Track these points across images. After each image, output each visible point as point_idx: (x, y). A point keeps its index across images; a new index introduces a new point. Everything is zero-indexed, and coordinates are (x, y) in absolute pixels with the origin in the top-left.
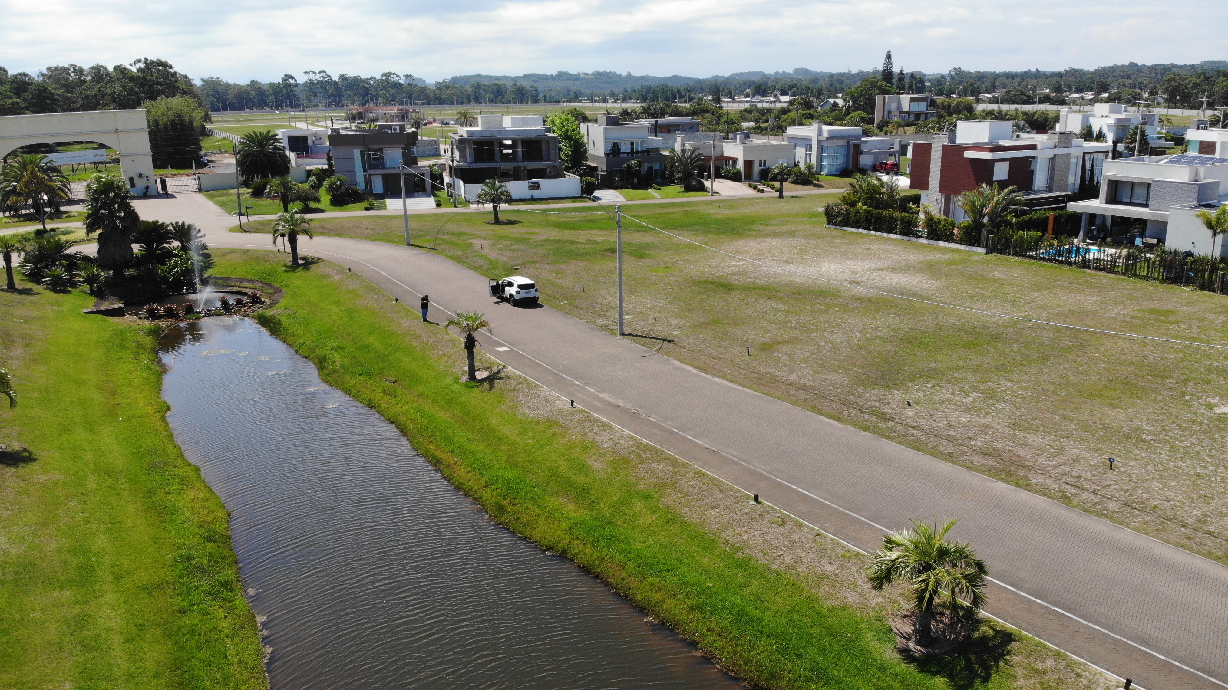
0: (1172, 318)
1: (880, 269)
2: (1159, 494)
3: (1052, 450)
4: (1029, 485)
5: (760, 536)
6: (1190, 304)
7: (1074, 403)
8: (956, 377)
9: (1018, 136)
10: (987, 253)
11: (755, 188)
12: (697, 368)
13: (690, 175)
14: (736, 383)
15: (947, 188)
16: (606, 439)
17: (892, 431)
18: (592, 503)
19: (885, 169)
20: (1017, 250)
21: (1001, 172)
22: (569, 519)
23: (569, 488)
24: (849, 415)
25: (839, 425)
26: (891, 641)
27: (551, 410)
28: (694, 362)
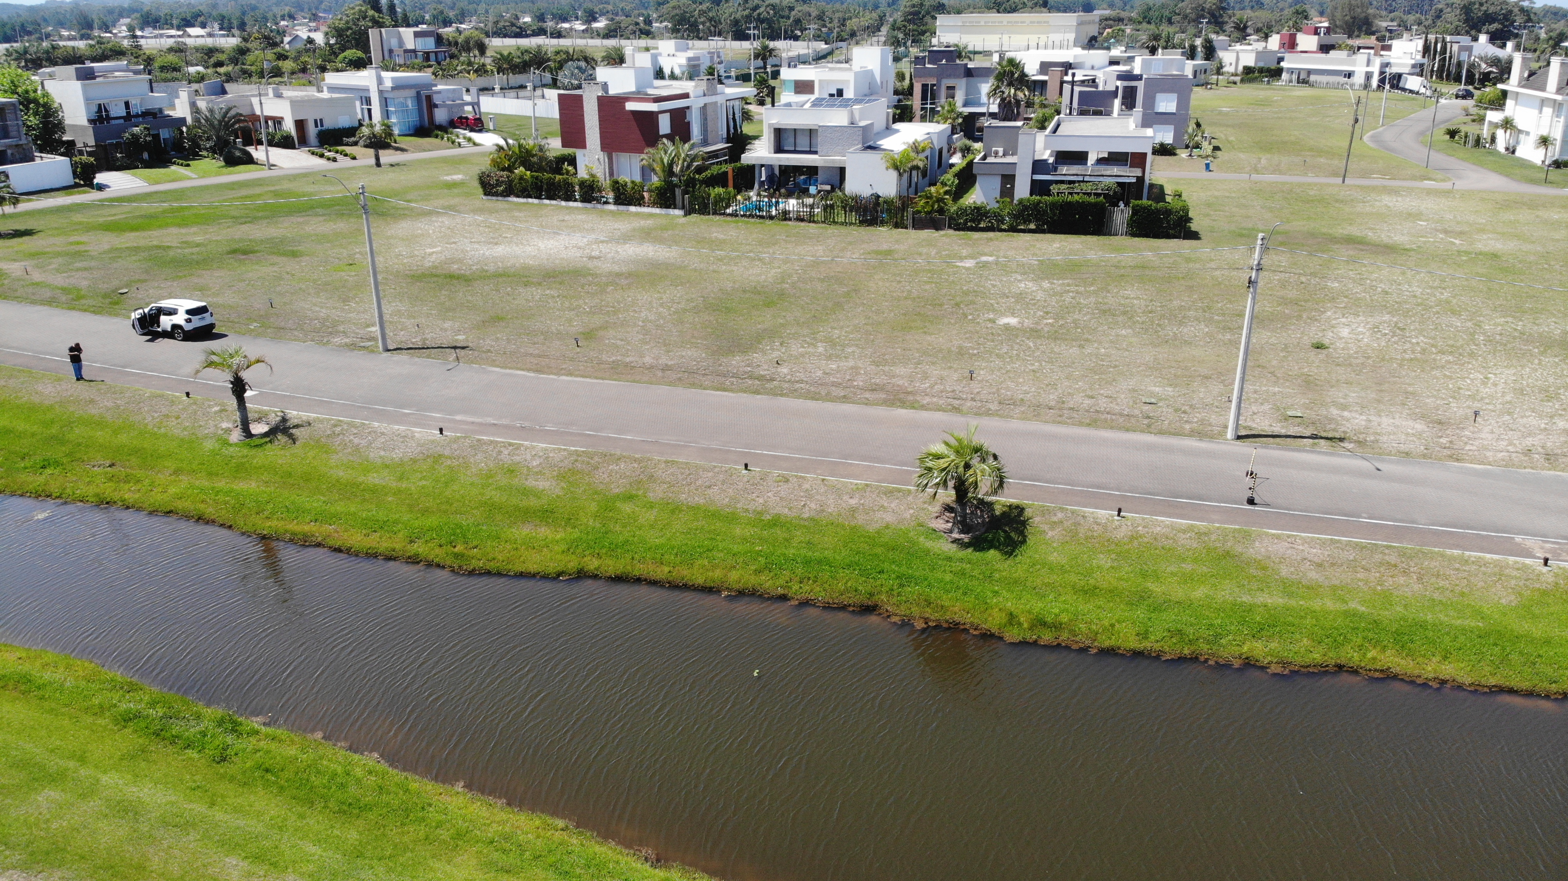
0: (897, 256)
2: (1018, 390)
3: (919, 376)
4: (923, 406)
5: (774, 496)
6: (898, 242)
7: (897, 336)
8: (792, 333)
10: (685, 215)
11: (322, 156)
12: (529, 370)
13: (227, 143)
14: (590, 377)
15: (609, 145)
16: (529, 457)
17: (782, 389)
18: (570, 521)
19: (467, 125)
20: (717, 208)
21: (665, 125)
22: (557, 542)
23: (526, 515)
24: (732, 384)
25: (731, 394)
26: (940, 537)
27: (419, 445)
28: (519, 366)
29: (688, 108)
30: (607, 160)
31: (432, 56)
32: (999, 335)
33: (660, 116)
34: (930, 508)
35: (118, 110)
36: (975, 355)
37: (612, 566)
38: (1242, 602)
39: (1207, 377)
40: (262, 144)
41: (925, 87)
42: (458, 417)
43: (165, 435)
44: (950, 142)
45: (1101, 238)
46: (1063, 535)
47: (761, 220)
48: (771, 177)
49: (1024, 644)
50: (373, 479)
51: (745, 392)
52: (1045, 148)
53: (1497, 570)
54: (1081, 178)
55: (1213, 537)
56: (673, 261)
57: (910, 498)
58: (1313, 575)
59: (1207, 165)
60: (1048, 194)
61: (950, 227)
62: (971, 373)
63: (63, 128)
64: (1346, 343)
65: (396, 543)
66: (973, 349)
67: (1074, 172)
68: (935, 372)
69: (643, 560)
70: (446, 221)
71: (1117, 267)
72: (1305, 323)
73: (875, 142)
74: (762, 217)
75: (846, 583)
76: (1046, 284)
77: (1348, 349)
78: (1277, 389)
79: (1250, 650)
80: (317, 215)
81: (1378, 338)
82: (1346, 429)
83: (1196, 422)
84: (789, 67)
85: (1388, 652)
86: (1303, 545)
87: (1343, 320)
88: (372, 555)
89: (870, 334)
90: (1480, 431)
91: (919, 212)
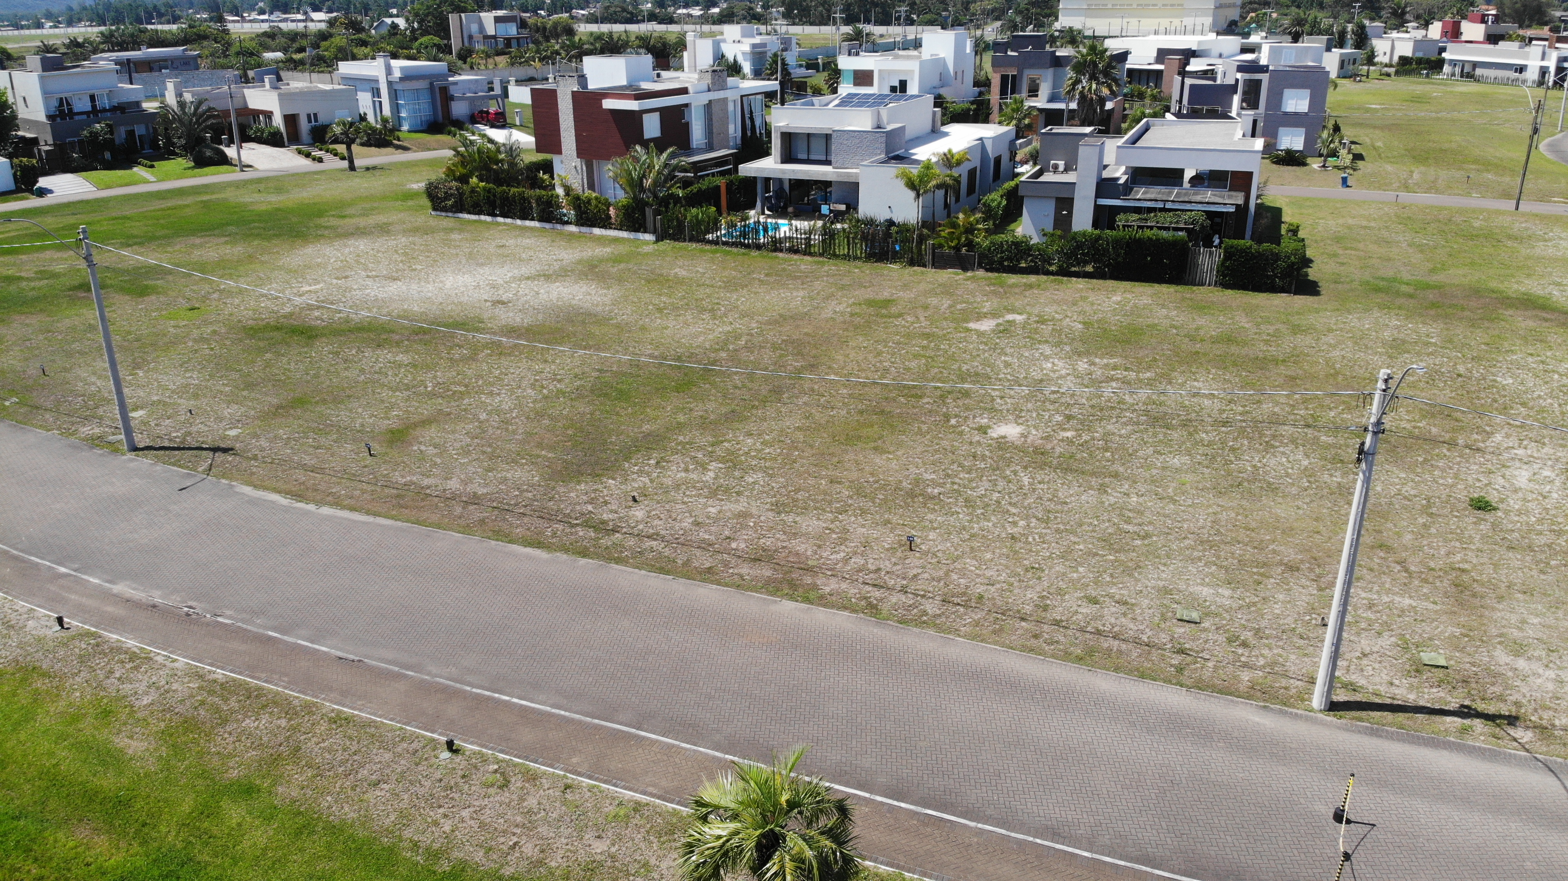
0: (894, 310)
1: (528, 278)
2: (978, 576)
3: (834, 536)
4: (822, 597)
5: (472, 818)
6: (905, 287)
7: (832, 455)
8: (681, 442)
9: (658, 75)
10: (658, 240)
11: (308, 155)
12: (286, 493)
13: (199, 141)
15: (586, 151)
17: (623, 548)
19: (487, 120)
20: (695, 234)
21: (652, 127)
24: (555, 535)
25: (546, 554)
27: (21, 645)
28: (278, 485)
29: (686, 105)
30: (584, 169)
31: (513, 43)
32: (984, 459)
33: (645, 117)
35: (82, 104)
36: (932, 498)
39: (1292, 568)
41: (1004, 79)
45: (1180, 288)
47: (745, 250)
51: (568, 550)
54: (1160, 205)
56: (599, 309)
59: (1344, 180)
60: (1114, 226)
61: (980, 266)
64: (1524, 500)
66: (935, 485)
67: (1152, 196)
68: (862, 530)
70: (363, 245)
71: (1192, 339)
72: (1461, 455)
73: (905, 151)
76: (1082, 365)
77: (1527, 513)
78: (1407, 600)
82: (1519, 697)
83: (1261, 668)
84: (849, 55)
87: (1520, 452)
89: (796, 448)
91: (941, 246)
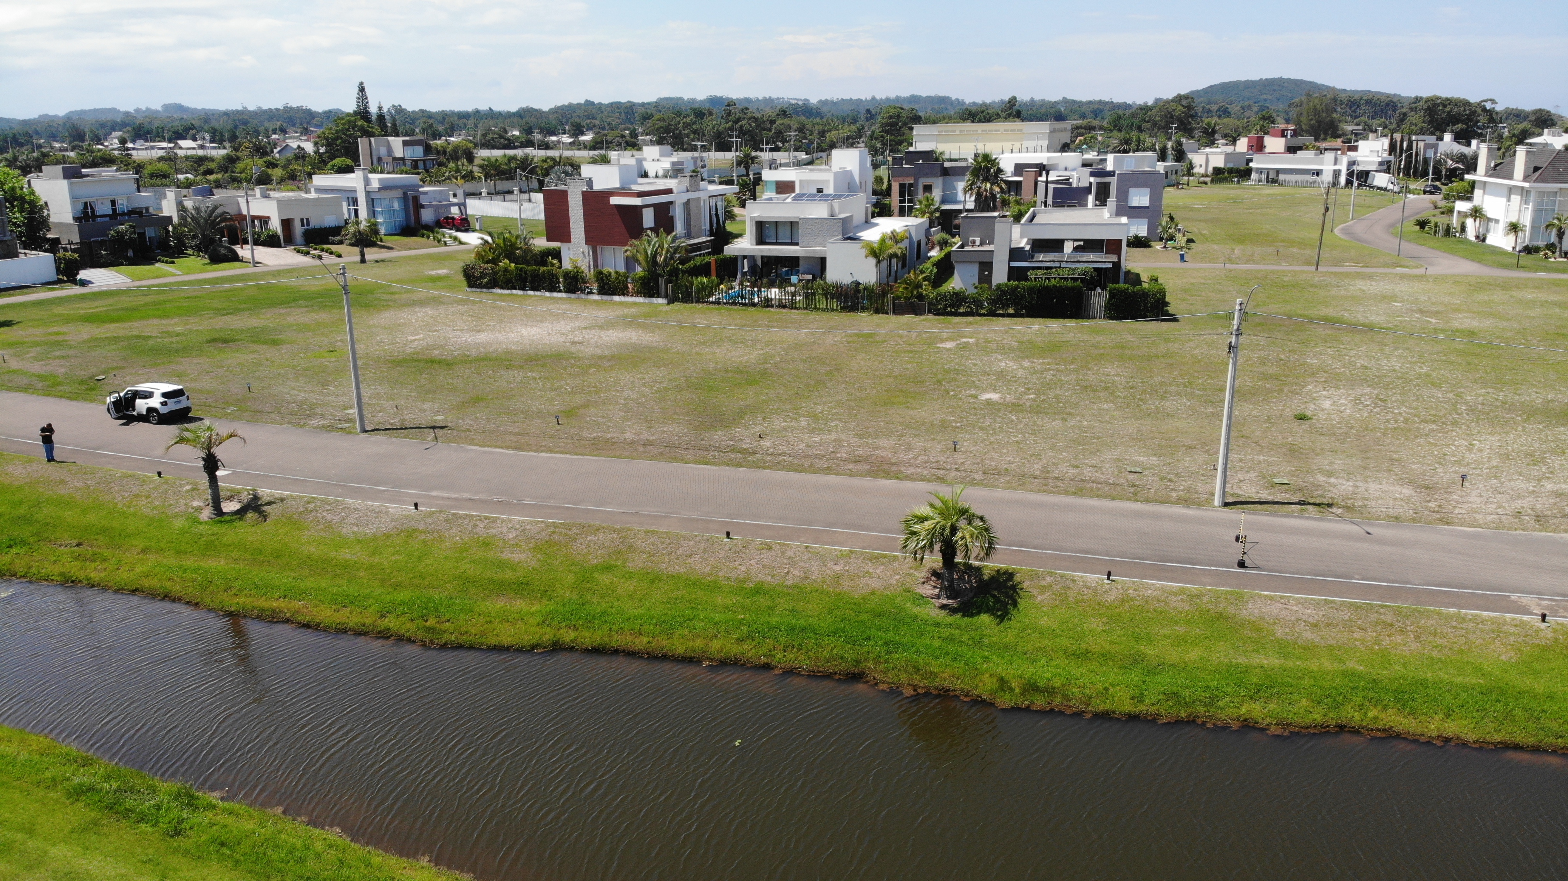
0: (877, 339)
1: (585, 328)
2: (1002, 460)
3: (903, 448)
4: (907, 476)
5: (757, 564)
6: (879, 326)
7: (880, 411)
8: (774, 408)
10: (669, 303)
11: (307, 254)
12: (508, 448)
13: (212, 241)
14: (570, 453)
15: (594, 238)
16: (505, 530)
17: (764, 462)
18: (545, 594)
19: (454, 225)
20: (701, 296)
21: (648, 218)
22: (532, 614)
23: (500, 588)
24: (714, 457)
25: (713, 467)
26: (927, 603)
27: (393, 520)
28: (498, 444)
29: (671, 203)
30: (591, 253)
31: (421, 164)
32: (981, 409)
33: (644, 210)
34: (916, 573)
35: (104, 209)
36: (958, 428)
37: (588, 637)
38: (1237, 664)
39: (1191, 448)
40: (248, 243)
41: (902, 187)
42: (434, 493)
43: (134, 515)
44: (928, 233)
45: (1080, 321)
46: (1052, 599)
47: (744, 308)
48: (753, 268)
49: (1016, 709)
50: (345, 554)
51: (728, 465)
52: (1022, 237)
53: (1494, 626)
54: (1057, 265)
55: (1205, 599)
56: (655, 344)
57: (896, 564)
58: (1308, 635)
60: (1026, 279)
61: (929, 312)
62: (955, 443)
63: (48, 226)
64: (1329, 414)
65: (368, 618)
66: (956, 422)
67: (1051, 259)
68: (919, 444)
69: (620, 631)
70: (430, 311)
71: (1096, 347)
72: (1287, 396)
73: (855, 234)
74: (744, 305)
75: (832, 650)
77: (1331, 420)
78: (1262, 458)
79: (1249, 712)
80: (300, 307)
81: (1360, 410)
82: (1333, 495)
83: (1182, 490)
84: (770, 168)
85: (1390, 712)
86: (1296, 605)
87: (1325, 393)
88: (341, 631)
89: (853, 409)
90: (1468, 495)
91: (899, 298)
